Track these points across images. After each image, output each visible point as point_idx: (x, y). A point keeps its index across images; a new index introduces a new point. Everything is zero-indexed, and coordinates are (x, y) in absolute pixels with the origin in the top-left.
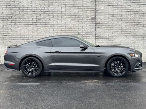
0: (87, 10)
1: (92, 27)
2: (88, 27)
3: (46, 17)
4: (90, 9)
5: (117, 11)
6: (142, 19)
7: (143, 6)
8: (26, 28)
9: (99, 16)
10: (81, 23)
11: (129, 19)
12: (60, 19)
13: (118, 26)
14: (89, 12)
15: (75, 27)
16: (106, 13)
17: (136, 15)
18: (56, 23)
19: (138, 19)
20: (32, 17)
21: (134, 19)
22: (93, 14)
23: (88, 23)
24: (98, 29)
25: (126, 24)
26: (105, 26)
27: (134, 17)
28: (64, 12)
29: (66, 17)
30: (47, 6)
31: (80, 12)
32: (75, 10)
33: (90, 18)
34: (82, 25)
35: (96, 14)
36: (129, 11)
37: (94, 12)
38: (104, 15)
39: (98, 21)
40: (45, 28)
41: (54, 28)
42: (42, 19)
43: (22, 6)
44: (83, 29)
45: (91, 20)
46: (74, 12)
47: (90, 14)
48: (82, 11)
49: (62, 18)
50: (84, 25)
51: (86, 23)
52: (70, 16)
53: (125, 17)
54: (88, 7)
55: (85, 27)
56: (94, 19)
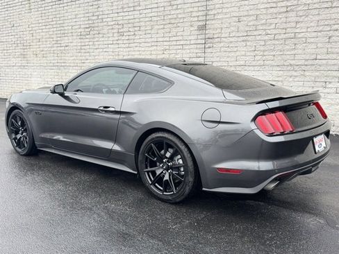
0: (191, 10)
1: (198, 46)
2: (192, 46)
3: (130, 30)
4: (196, 9)
5: (248, 8)
6: (302, 25)
8: (105, 50)
9: (213, 22)
10: (181, 38)
11: (273, 26)
12: (149, 32)
13: (248, 44)
14: (194, 14)
15: (171, 48)
16: (226, 14)
17: (290, 14)
18: (143, 40)
19: (294, 25)
20: (113, 31)
21: (284, 26)
22: (201, 18)
23: (192, 37)
24: (209, 50)
25: (266, 38)
26: (222, 44)
27: (283, 20)
28: (155, 19)
29: (158, 27)
30: (132, 9)
31: (180, 16)
32: (173, 12)
33: (196, 28)
34: (182, 43)
35: (208, 17)
36: (275, 5)
37: (204, 13)
38: (222, 18)
39: (210, 32)
40: (129, 49)
41: (140, 49)
42: (125, 34)
43: (101, 13)
44: (184, 52)
45: (197, 32)
46: (170, 17)
47: (196, 19)
48: (184, 13)
49: (151, 30)
50: (185, 42)
51: (190, 38)
52: (164, 25)
53: (263, 21)
54: (193, 5)
55: (187, 47)
56: (203, 28)
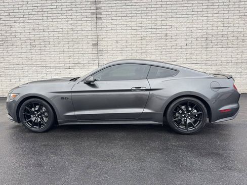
0: (87, 34)
1: (94, 55)
2: (90, 55)
3: (41, 43)
4: (90, 34)
5: (121, 36)
6: (149, 46)
7: (150, 30)
9: (102, 42)
10: (82, 50)
11: (135, 46)
12: (58, 45)
13: (123, 54)
14: (90, 37)
15: (75, 55)
16: (109, 38)
17: (143, 41)
18: (53, 50)
19: (145, 46)
20: (26, 44)
21: (141, 46)
22: (94, 40)
23: (89, 50)
24: (101, 57)
25: (132, 52)
26: (108, 54)
27: (140, 43)
28: (62, 38)
29: (63, 43)
30: (42, 31)
31: (79, 37)
32: (75, 35)
33: (91, 45)
34: (82, 52)
35: (98, 39)
36: (135, 36)
37: (96, 37)
38: (107, 41)
39: (100, 48)
40: (41, 56)
41: (50, 55)
42: (37, 46)
43: (14, 32)
44: (84, 58)
45: (92, 47)
46: (72, 37)
47: (91, 40)
48: (82, 36)
49: (59, 44)
50: (84, 52)
52: (69, 42)
53: (130, 44)
54: (88, 32)
55: (86, 55)
56: (96, 45)
